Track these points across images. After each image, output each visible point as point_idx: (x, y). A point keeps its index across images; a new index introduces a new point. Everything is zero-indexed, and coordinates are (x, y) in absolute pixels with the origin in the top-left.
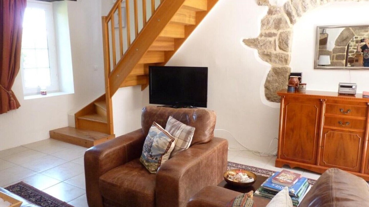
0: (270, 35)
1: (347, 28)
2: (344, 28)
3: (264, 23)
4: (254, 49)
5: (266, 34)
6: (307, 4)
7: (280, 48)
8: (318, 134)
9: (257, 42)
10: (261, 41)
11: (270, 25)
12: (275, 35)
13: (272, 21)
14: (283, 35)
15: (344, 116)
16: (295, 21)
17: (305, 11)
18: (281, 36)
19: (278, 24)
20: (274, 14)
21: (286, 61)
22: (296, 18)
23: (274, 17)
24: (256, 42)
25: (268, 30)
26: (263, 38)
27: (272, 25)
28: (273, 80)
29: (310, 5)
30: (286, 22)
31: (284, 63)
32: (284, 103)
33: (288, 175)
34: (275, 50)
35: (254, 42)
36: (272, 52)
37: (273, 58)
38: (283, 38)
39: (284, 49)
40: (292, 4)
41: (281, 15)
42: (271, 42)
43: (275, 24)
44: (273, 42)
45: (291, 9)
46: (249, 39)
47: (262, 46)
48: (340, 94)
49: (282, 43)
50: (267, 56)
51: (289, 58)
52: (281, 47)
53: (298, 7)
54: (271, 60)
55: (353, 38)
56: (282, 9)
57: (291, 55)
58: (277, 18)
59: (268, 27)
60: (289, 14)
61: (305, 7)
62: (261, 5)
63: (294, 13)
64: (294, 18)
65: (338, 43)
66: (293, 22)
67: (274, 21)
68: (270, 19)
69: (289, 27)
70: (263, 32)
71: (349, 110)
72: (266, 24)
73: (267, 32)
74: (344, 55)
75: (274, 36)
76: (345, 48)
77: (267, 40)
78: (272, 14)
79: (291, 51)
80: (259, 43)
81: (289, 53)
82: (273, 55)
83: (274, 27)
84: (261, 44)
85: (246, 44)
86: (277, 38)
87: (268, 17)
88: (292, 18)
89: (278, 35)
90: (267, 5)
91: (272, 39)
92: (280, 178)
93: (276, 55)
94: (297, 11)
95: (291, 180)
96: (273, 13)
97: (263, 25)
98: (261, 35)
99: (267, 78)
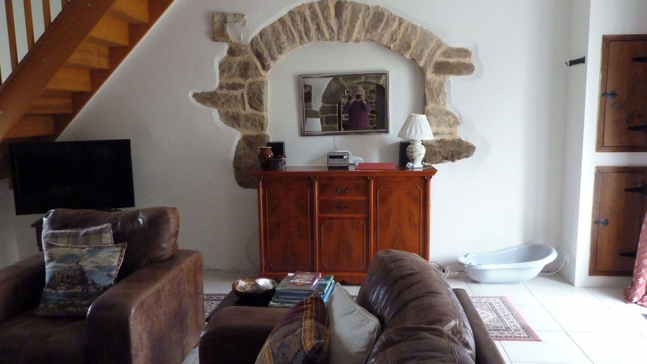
0: (235, 87)
1: (336, 78)
2: (332, 78)
3: (224, 68)
4: (212, 108)
5: (228, 84)
6: (283, 43)
7: (251, 107)
8: (312, 226)
9: (216, 97)
10: (221, 95)
11: (233, 71)
12: (241, 86)
13: (235, 66)
14: (254, 87)
15: (342, 198)
16: (269, 65)
17: (281, 53)
18: (251, 89)
19: (245, 70)
20: (238, 56)
21: (262, 126)
22: (269, 62)
23: (238, 59)
24: (214, 98)
25: (230, 79)
26: (224, 91)
27: (236, 71)
28: (244, 154)
29: (286, 44)
30: (256, 67)
31: (259, 128)
32: (262, 187)
33: (304, 276)
34: (244, 109)
35: (211, 97)
36: (240, 113)
37: (242, 122)
38: (254, 92)
39: (257, 108)
40: (262, 41)
41: (248, 57)
42: (237, 98)
43: (240, 69)
44: (239, 98)
45: (261, 49)
46: (203, 93)
47: (224, 103)
48: (331, 168)
49: (253, 98)
50: (233, 120)
51: (265, 121)
52: (253, 105)
53: (271, 47)
54: (239, 125)
55: (345, 93)
56: (249, 48)
57: (267, 116)
58: (242, 62)
59: (230, 75)
60: (259, 56)
61: (280, 47)
62: (217, 41)
63: (266, 54)
64: (267, 61)
65: (325, 99)
66: (266, 67)
67: (238, 65)
68: (232, 62)
69: (261, 75)
70: (224, 82)
71: (347, 189)
72: (226, 70)
73: (230, 81)
74: (336, 116)
75: (241, 89)
76: (336, 107)
77: (231, 95)
78: (234, 56)
79: (267, 111)
80: (219, 99)
81: (265, 114)
82: (242, 118)
83: (240, 75)
84: (223, 100)
85: (198, 101)
86: (245, 91)
87: (229, 59)
88: (265, 62)
89: (246, 87)
90: (226, 42)
91: (238, 93)
92: (296, 281)
93: (246, 116)
94: (270, 52)
95: (310, 281)
96: (236, 54)
97: (222, 71)
98: (221, 87)
99: (236, 153)
